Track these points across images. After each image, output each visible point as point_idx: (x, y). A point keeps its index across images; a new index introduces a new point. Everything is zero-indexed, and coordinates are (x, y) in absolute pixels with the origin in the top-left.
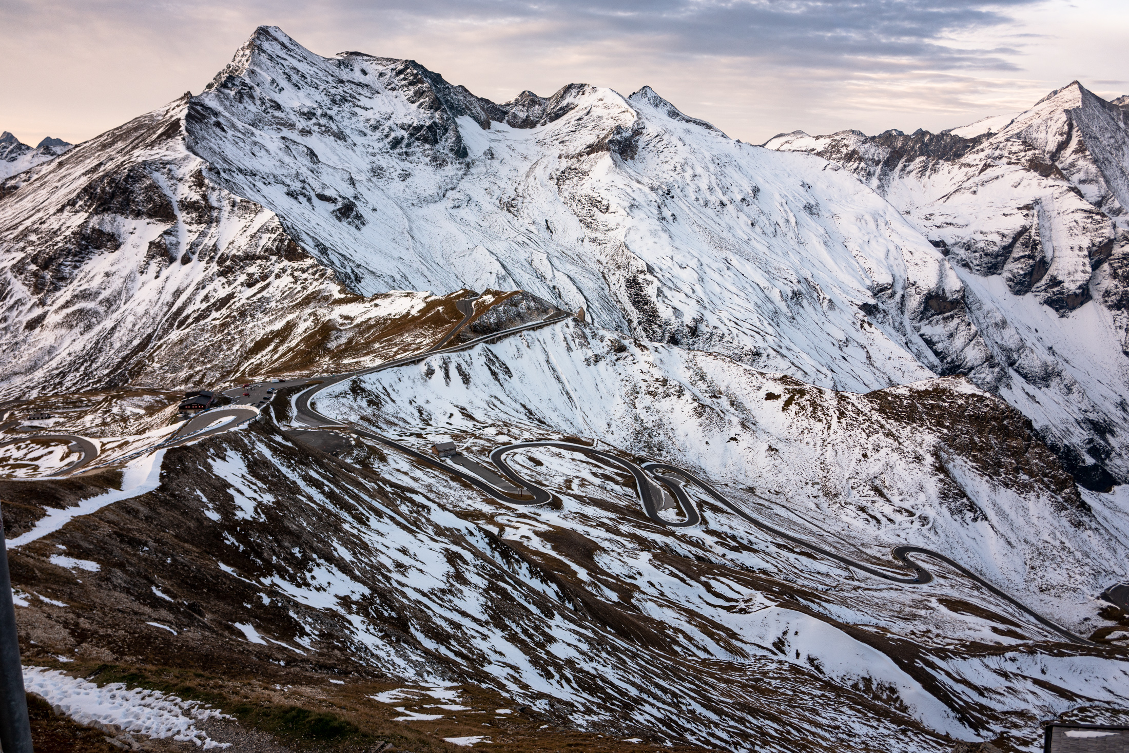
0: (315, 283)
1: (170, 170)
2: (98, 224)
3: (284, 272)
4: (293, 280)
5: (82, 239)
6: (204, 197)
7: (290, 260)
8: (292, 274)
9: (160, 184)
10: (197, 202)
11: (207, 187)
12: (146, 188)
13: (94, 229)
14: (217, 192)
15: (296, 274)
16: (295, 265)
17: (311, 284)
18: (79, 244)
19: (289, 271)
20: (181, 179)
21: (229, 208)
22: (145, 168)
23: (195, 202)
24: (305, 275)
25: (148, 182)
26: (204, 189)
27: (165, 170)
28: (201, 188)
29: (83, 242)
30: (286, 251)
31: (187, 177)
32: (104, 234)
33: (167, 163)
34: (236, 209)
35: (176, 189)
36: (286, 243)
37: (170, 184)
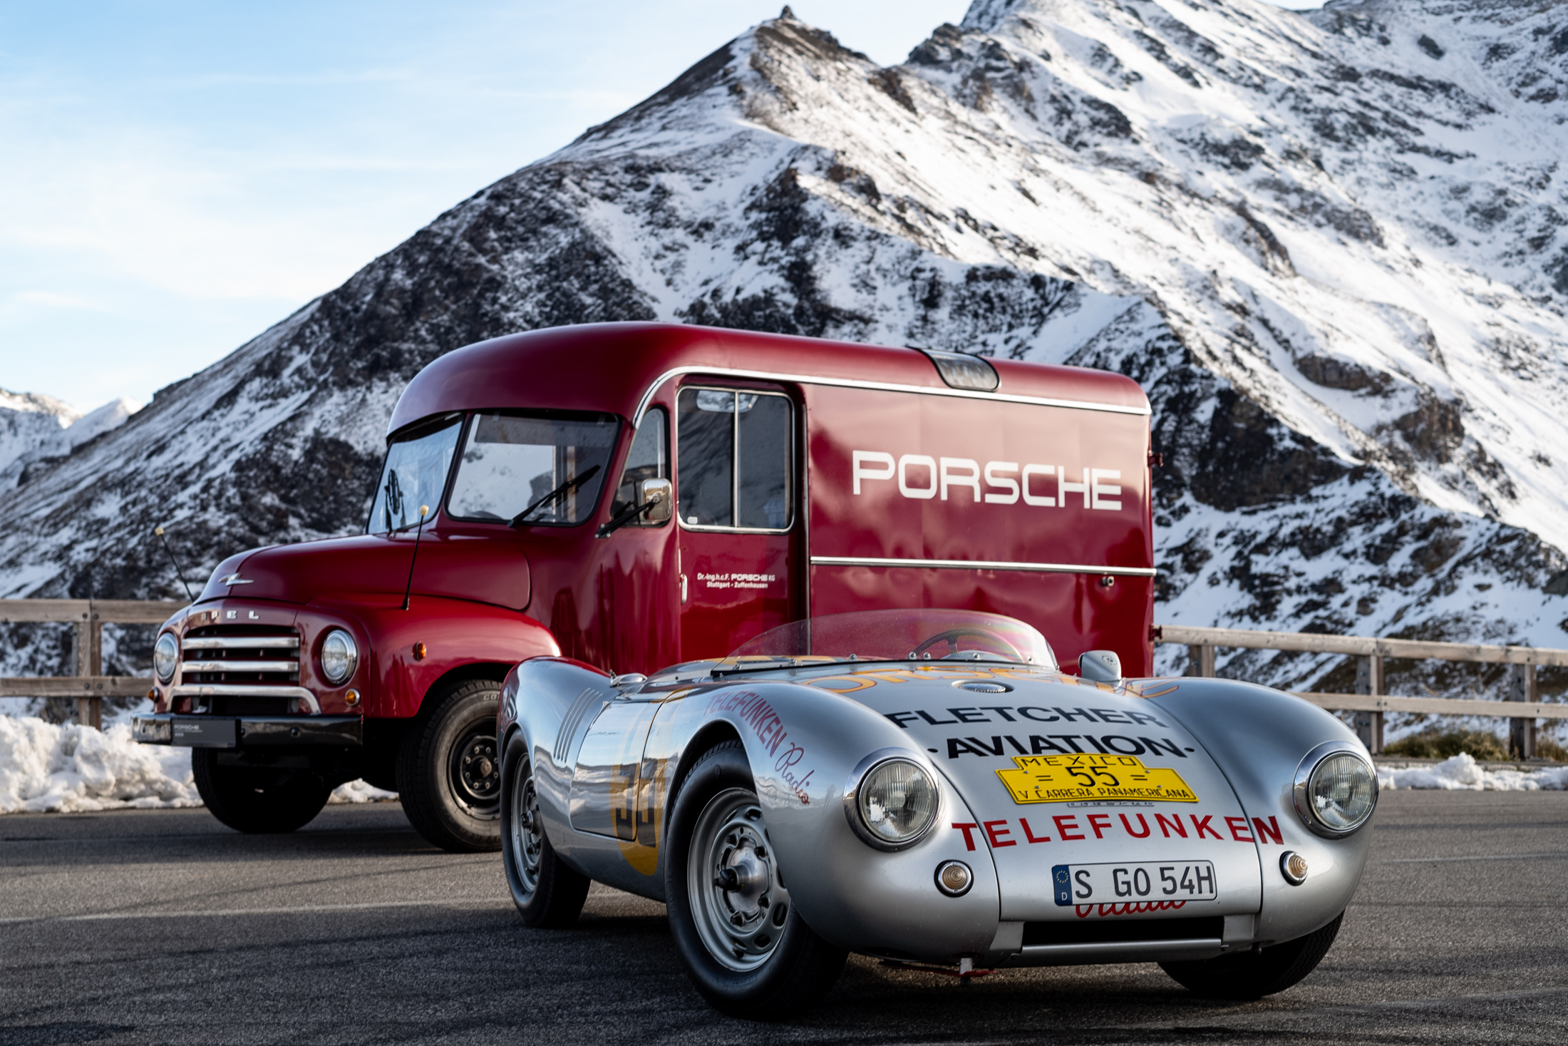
0: (1390, 601)
1: (662, 192)
2: (341, 421)
3: (1192, 568)
4: (1247, 600)
5: (267, 486)
6: (800, 276)
7: (1225, 504)
8: (1241, 574)
9: (615, 246)
10: (769, 298)
11: (815, 230)
12: (552, 263)
13: (318, 443)
14: (859, 250)
15: (1261, 564)
16: (1261, 523)
17: (1365, 606)
18: (247, 507)
19: (1222, 559)
20: (708, 226)
21: (912, 312)
22: (558, 185)
23: (755, 303)
24: (1319, 569)
25: (564, 240)
26: (800, 242)
27: (645, 195)
28: (786, 240)
29: (269, 499)
30: (1202, 455)
31: (734, 216)
32: (357, 460)
33: (656, 168)
34: (942, 314)
35: (678, 265)
36: (1205, 412)
37: (655, 245)
